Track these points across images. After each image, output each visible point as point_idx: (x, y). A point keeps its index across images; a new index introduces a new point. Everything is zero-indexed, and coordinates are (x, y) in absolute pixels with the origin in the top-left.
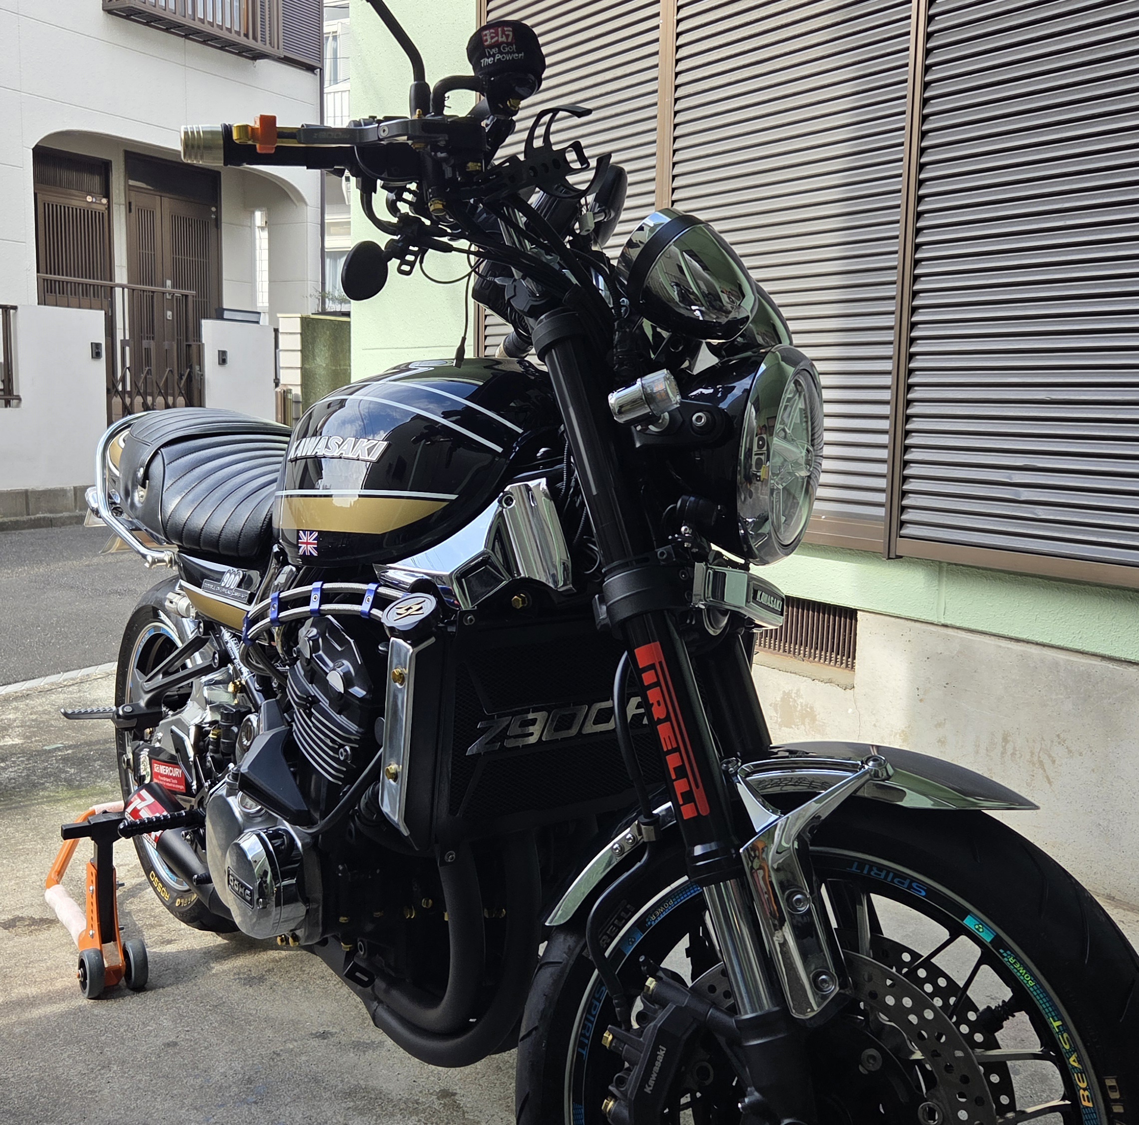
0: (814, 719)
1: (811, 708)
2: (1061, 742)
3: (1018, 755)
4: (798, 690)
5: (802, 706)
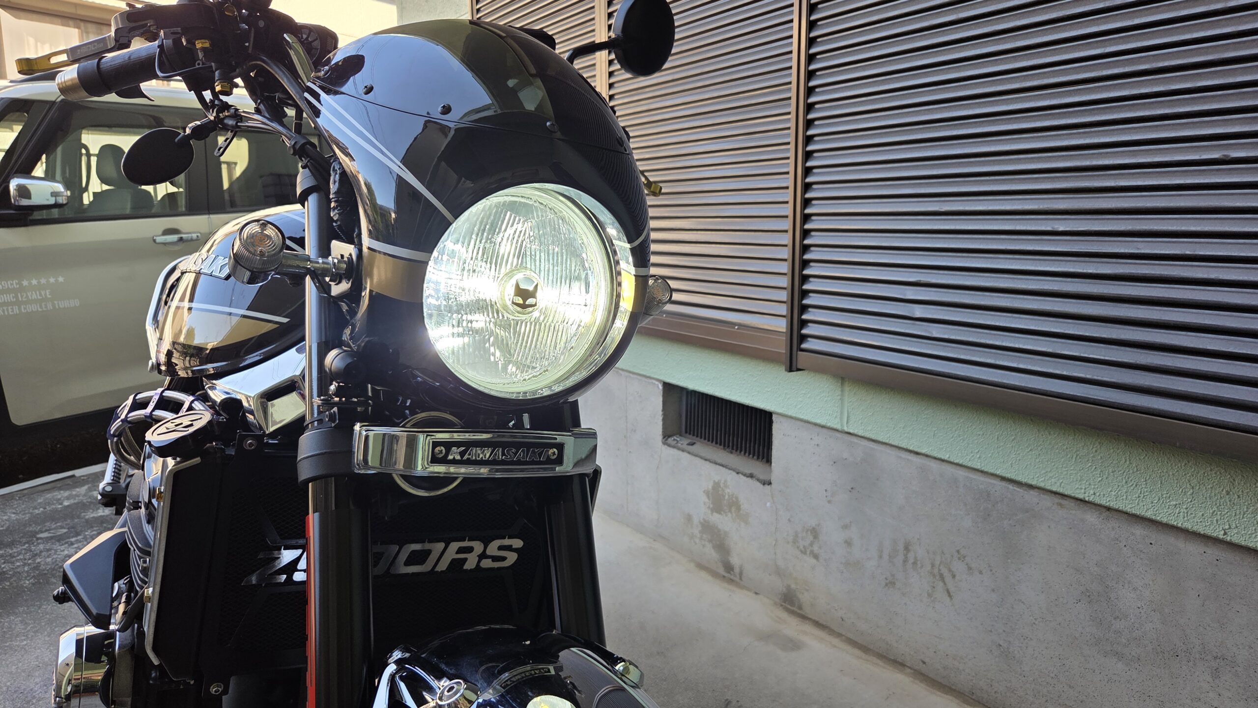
0: (739, 508)
1: (737, 498)
2: (962, 558)
3: (919, 565)
4: (726, 481)
5: (729, 496)
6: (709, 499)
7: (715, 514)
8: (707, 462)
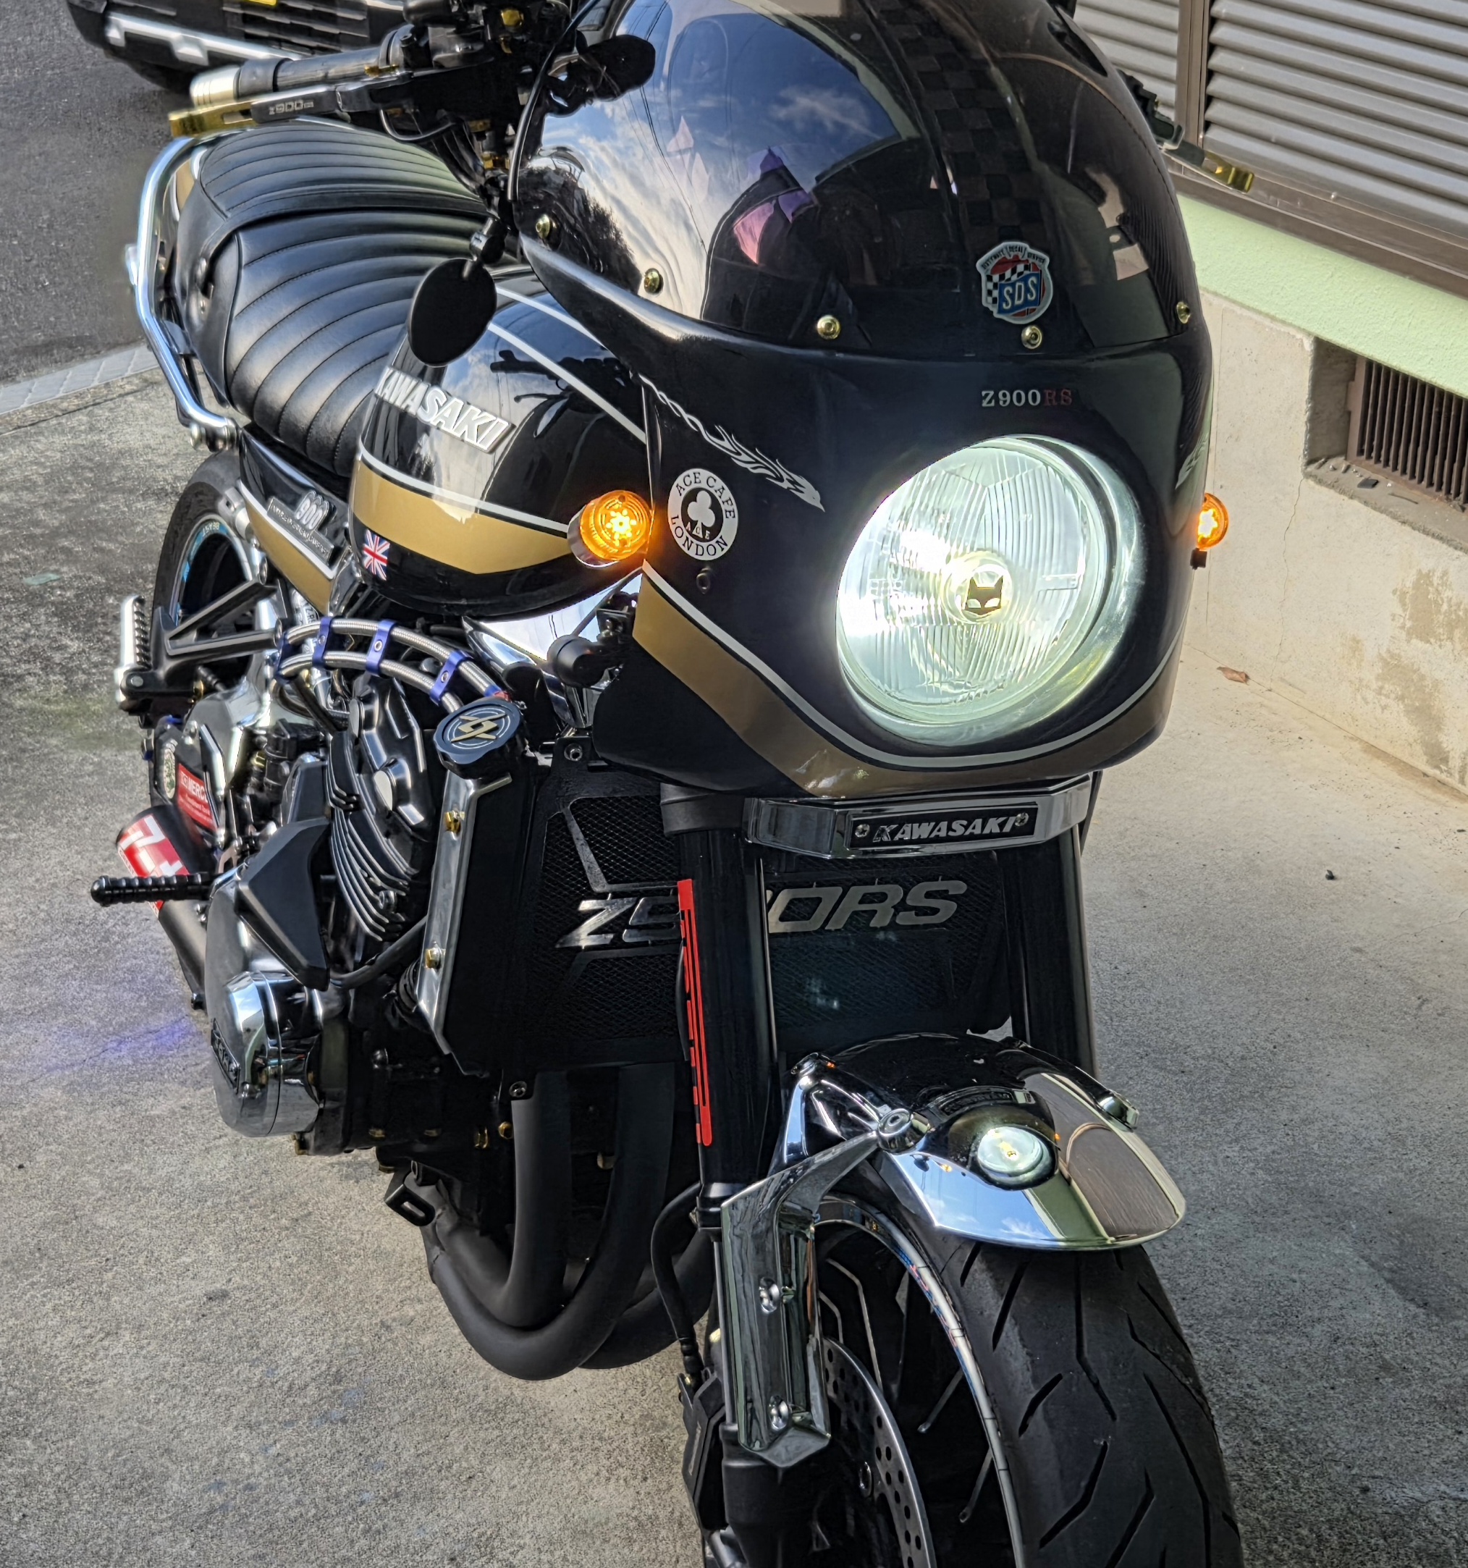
4: (1445, 573)
5: (1450, 606)
6: (1405, 610)
7: (1414, 641)
8: (1407, 528)
